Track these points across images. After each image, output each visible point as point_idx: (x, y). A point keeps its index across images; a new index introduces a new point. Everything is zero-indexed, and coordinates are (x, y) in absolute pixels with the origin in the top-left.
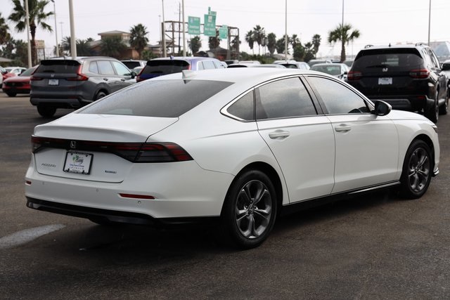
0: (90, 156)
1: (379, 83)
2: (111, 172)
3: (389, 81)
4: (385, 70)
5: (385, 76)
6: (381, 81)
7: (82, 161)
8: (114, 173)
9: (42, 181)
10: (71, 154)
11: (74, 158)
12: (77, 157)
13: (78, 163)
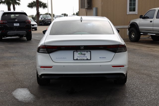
0: (90, 52)
1: (14, 25)
2: (103, 58)
3: (18, 25)
4: (16, 20)
5: (16, 22)
6: (15, 25)
7: (85, 54)
8: (105, 58)
9: (63, 65)
10: (77, 52)
11: (79, 54)
12: (81, 53)
13: (82, 56)
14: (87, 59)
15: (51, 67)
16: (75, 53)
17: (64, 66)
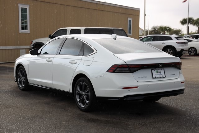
0: (163, 70)
8: (174, 75)
9: (147, 85)
10: (154, 70)
11: (156, 72)
12: (157, 71)
13: (159, 74)
14: (163, 77)
15: (137, 87)
16: (153, 71)
17: (149, 85)
